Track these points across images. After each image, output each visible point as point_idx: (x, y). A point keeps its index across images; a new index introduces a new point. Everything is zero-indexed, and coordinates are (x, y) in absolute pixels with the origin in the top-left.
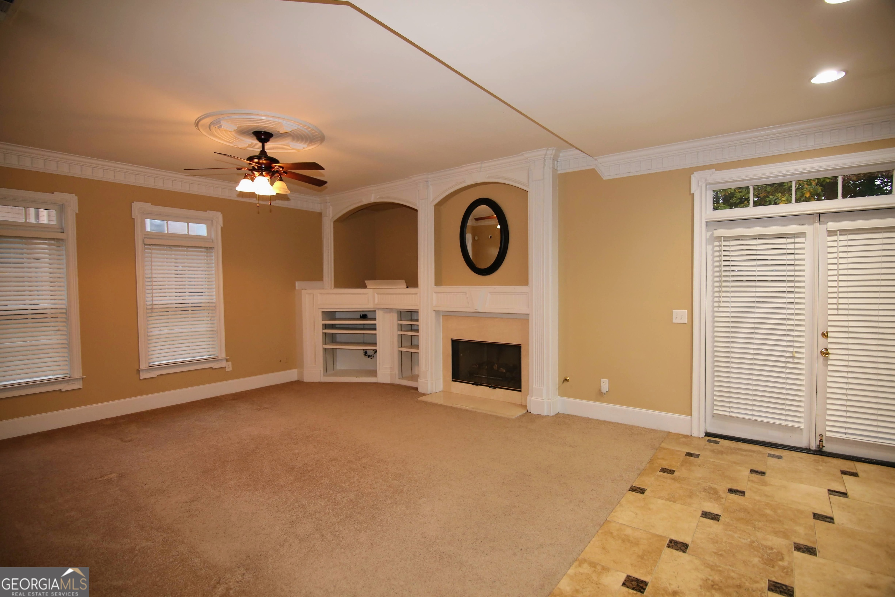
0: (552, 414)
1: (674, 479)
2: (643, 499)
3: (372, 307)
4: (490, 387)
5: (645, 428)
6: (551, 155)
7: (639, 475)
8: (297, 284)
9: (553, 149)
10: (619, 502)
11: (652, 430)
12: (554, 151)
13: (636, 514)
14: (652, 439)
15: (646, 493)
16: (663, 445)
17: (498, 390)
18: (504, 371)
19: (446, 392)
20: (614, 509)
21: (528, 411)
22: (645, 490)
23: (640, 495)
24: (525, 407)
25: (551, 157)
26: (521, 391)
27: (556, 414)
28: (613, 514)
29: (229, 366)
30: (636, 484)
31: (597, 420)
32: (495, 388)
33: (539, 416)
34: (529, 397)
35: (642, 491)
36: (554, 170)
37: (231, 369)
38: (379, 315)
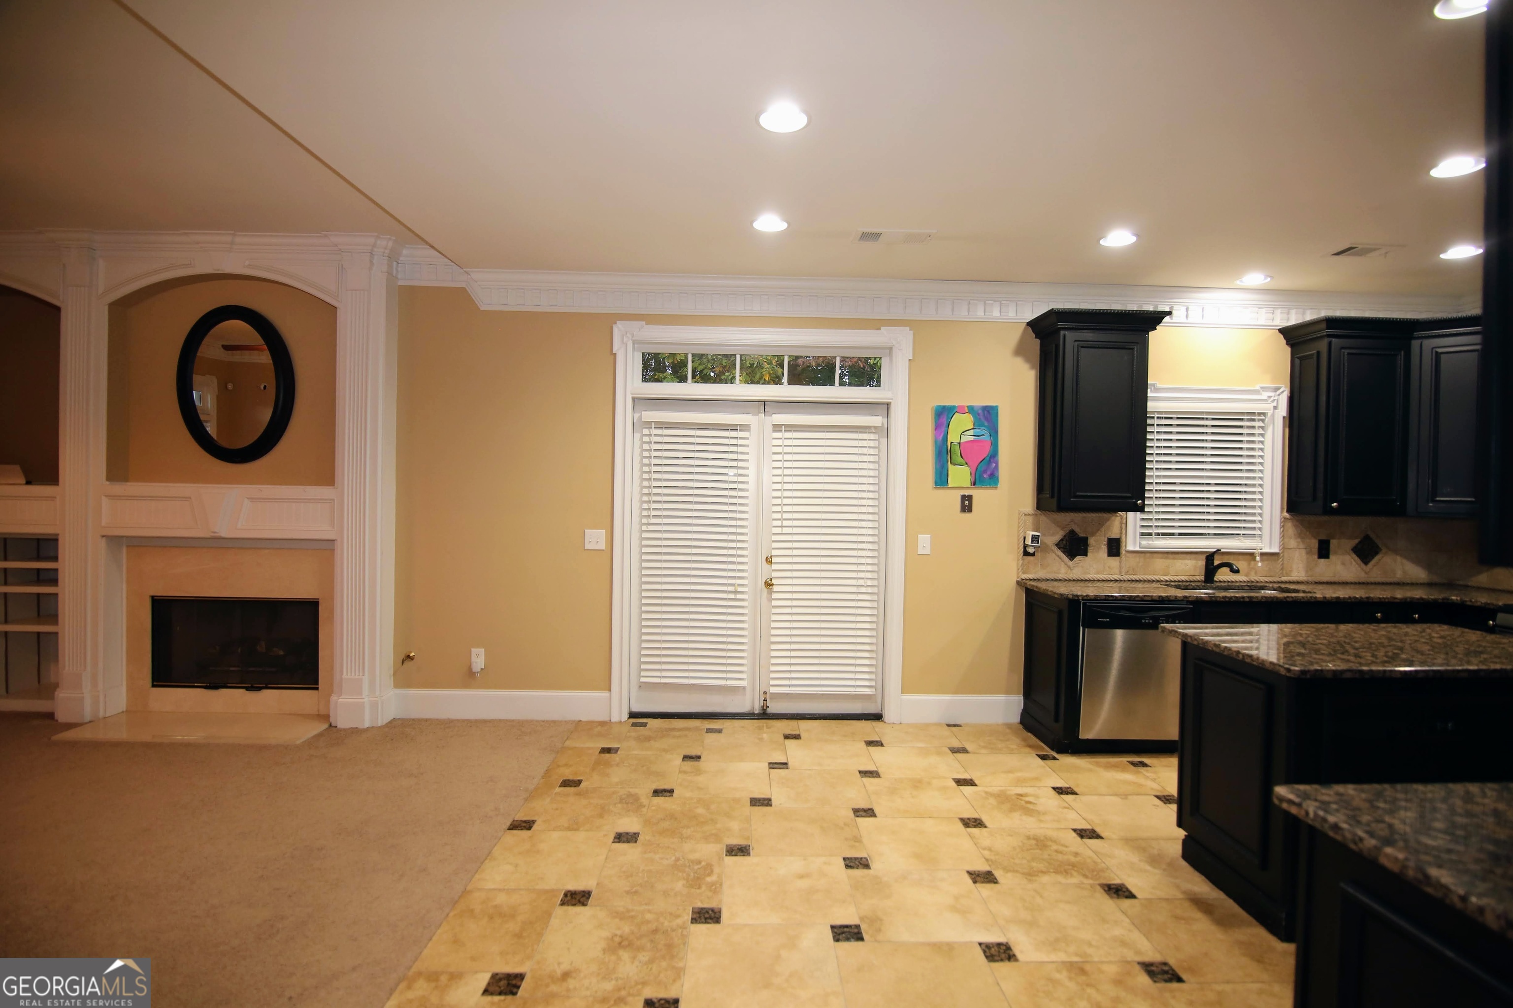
0: (381, 721)
1: (578, 794)
2: (530, 837)
4: (247, 689)
5: (543, 721)
6: (385, 248)
7: (526, 800)
9: (390, 239)
10: (490, 853)
11: (554, 722)
12: (390, 244)
13: (516, 866)
14: (551, 737)
15: (535, 827)
16: (568, 743)
17: (267, 693)
18: (281, 653)
19: (135, 713)
20: (480, 867)
21: (331, 725)
22: (534, 822)
23: (524, 833)
24: (326, 717)
25: (384, 252)
26: (317, 689)
27: (389, 721)
28: (477, 876)
30: (521, 816)
31: (464, 721)
32: (259, 689)
33: (355, 731)
34: (334, 698)
35: (527, 825)
36: (391, 276)
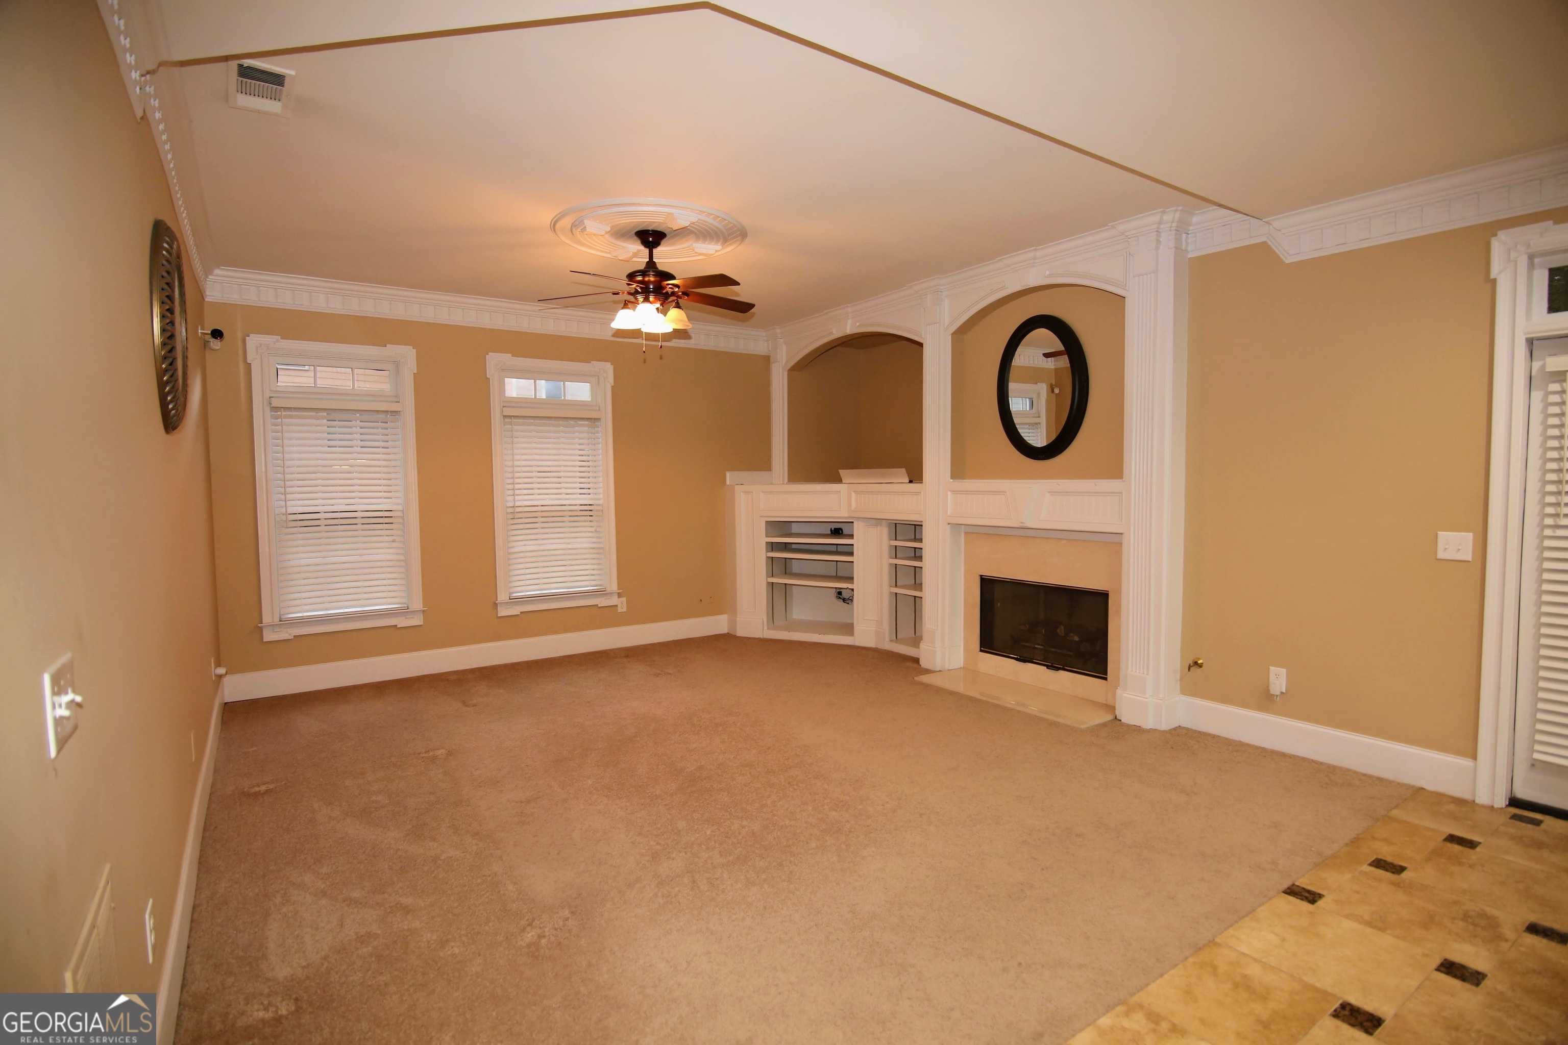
0: (1164, 727)
1: (1398, 885)
2: (1311, 913)
3: (846, 515)
4: (1048, 667)
5: (1365, 775)
6: (1172, 222)
7: (1316, 865)
8: (728, 474)
9: (1176, 211)
10: (1254, 910)
11: (1380, 780)
12: (1177, 215)
13: (1283, 940)
14: (1373, 798)
15: (1320, 903)
16: (1396, 813)
17: (1063, 674)
18: (1076, 639)
19: (969, 671)
20: (1237, 922)
21: (1116, 718)
22: (1320, 896)
23: (1304, 906)
24: (1111, 708)
25: (1171, 227)
26: (1106, 679)
27: (1173, 727)
28: (1231, 931)
29: (622, 605)
30: (1304, 882)
31: (1257, 748)
32: (1058, 669)
33: (1138, 729)
34: (1119, 692)
35: (1312, 897)
36: (1179, 250)
37: (625, 610)
38: (858, 529)
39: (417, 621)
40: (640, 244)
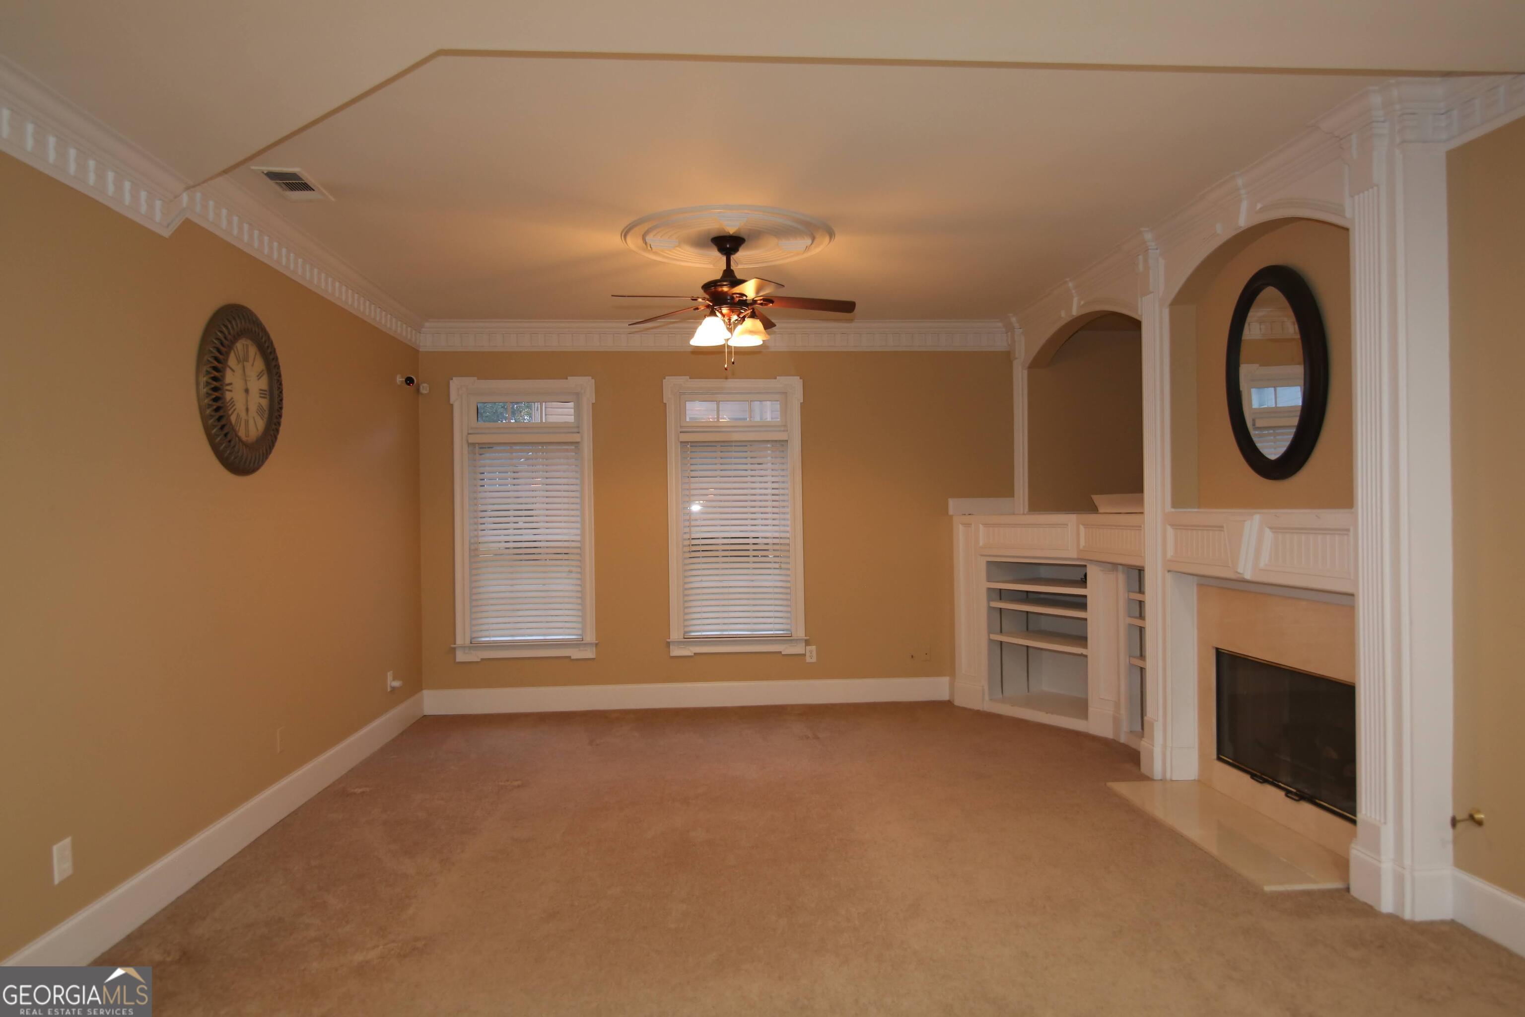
0: (1411, 912)
3: (1075, 556)
4: (1290, 794)
8: (952, 503)
17: (1307, 809)
19: (1202, 795)
21: (1346, 886)
26: (1353, 822)
27: (1437, 920)
29: (811, 654)
32: (1300, 799)
34: (1352, 845)
36: (1417, 144)
37: (814, 660)
38: (1093, 573)
39: (590, 654)
40: (717, 251)
